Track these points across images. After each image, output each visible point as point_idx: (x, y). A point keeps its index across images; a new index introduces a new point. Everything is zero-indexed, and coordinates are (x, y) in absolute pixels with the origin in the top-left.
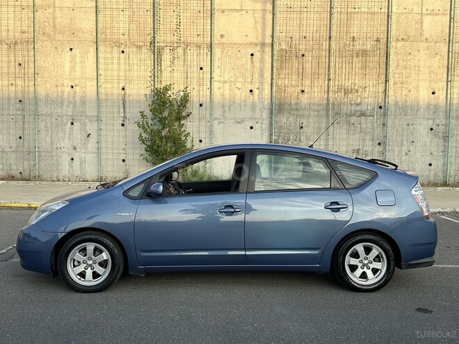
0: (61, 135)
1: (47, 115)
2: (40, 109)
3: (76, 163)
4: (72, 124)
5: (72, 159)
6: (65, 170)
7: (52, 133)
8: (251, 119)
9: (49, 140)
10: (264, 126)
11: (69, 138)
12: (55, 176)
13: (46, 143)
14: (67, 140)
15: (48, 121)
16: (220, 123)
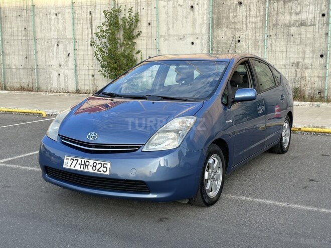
0: (51, 54)
1: (42, 39)
2: (37, 35)
3: (62, 77)
4: (58, 45)
5: (59, 74)
6: (55, 84)
7: (45, 53)
8: (192, 35)
9: (44, 60)
10: (203, 41)
11: (56, 57)
12: (49, 88)
13: (42, 62)
14: (55, 59)
15: (43, 44)
16: (165, 40)
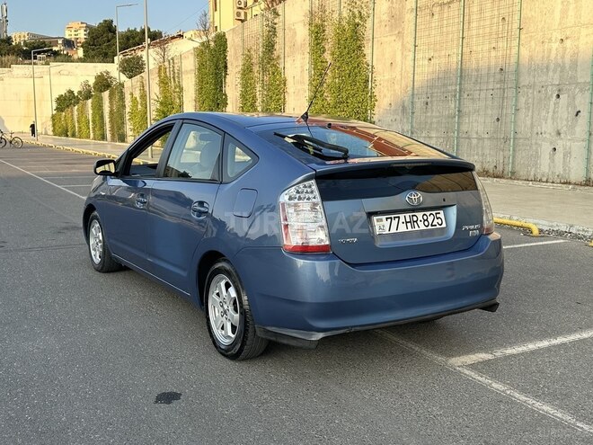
0: (544, 113)
1: (529, 87)
2: (521, 79)
3: (559, 155)
4: (558, 96)
5: (555, 149)
6: (544, 167)
7: (533, 111)
9: (529, 123)
11: (553, 118)
12: (532, 174)
13: (525, 126)
14: (550, 121)
15: (530, 95)
